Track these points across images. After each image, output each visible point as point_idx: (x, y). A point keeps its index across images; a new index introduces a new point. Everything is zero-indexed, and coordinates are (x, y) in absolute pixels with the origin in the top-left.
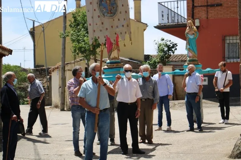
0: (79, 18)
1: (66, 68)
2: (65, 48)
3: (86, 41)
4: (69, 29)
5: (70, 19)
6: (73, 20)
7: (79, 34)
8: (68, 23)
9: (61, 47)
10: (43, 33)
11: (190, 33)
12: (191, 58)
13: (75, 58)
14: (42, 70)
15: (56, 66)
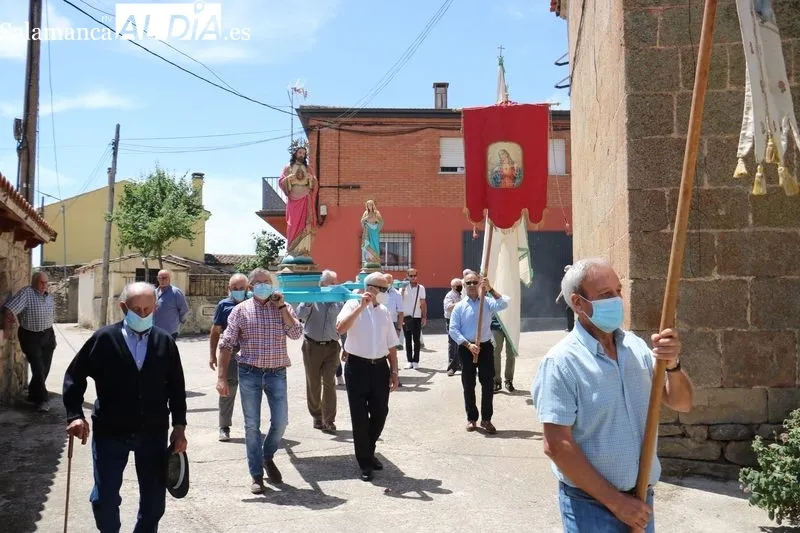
0: (135, 193)
1: (112, 267)
2: (110, 238)
3: (151, 228)
4: (117, 208)
5: (120, 193)
6: (125, 195)
7: (136, 217)
8: (117, 200)
9: (104, 236)
10: (62, 215)
11: (372, 220)
12: (371, 263)
13: (122, 254)
14: (55, 269)
15: (90, 265)
